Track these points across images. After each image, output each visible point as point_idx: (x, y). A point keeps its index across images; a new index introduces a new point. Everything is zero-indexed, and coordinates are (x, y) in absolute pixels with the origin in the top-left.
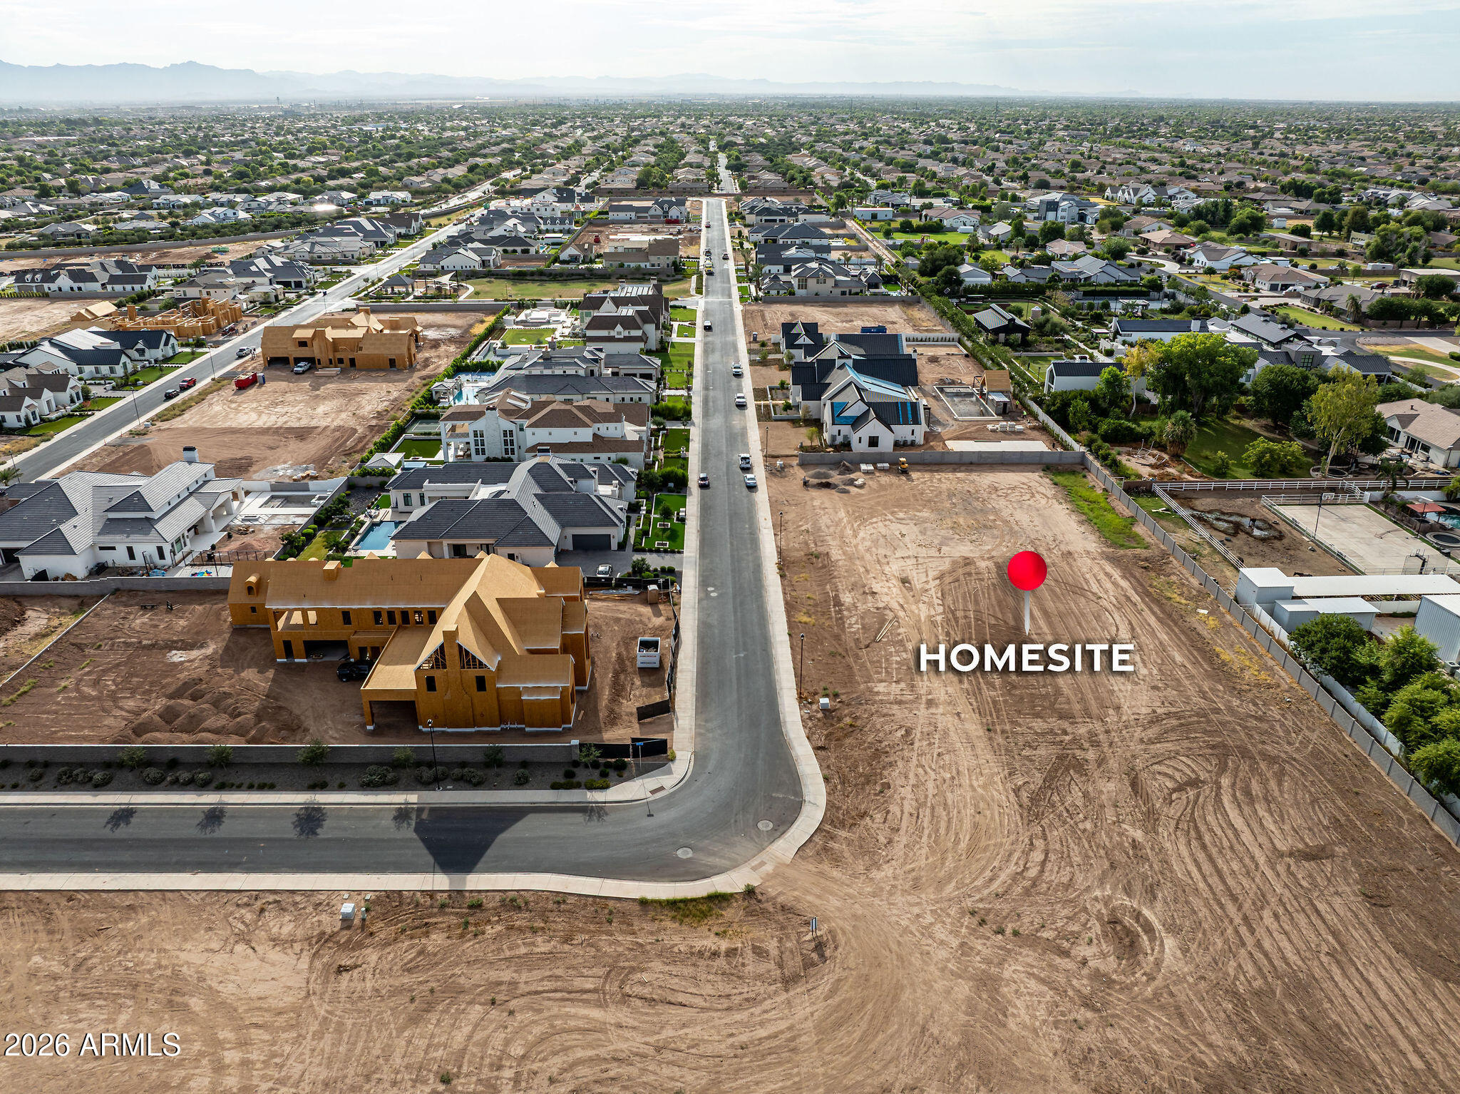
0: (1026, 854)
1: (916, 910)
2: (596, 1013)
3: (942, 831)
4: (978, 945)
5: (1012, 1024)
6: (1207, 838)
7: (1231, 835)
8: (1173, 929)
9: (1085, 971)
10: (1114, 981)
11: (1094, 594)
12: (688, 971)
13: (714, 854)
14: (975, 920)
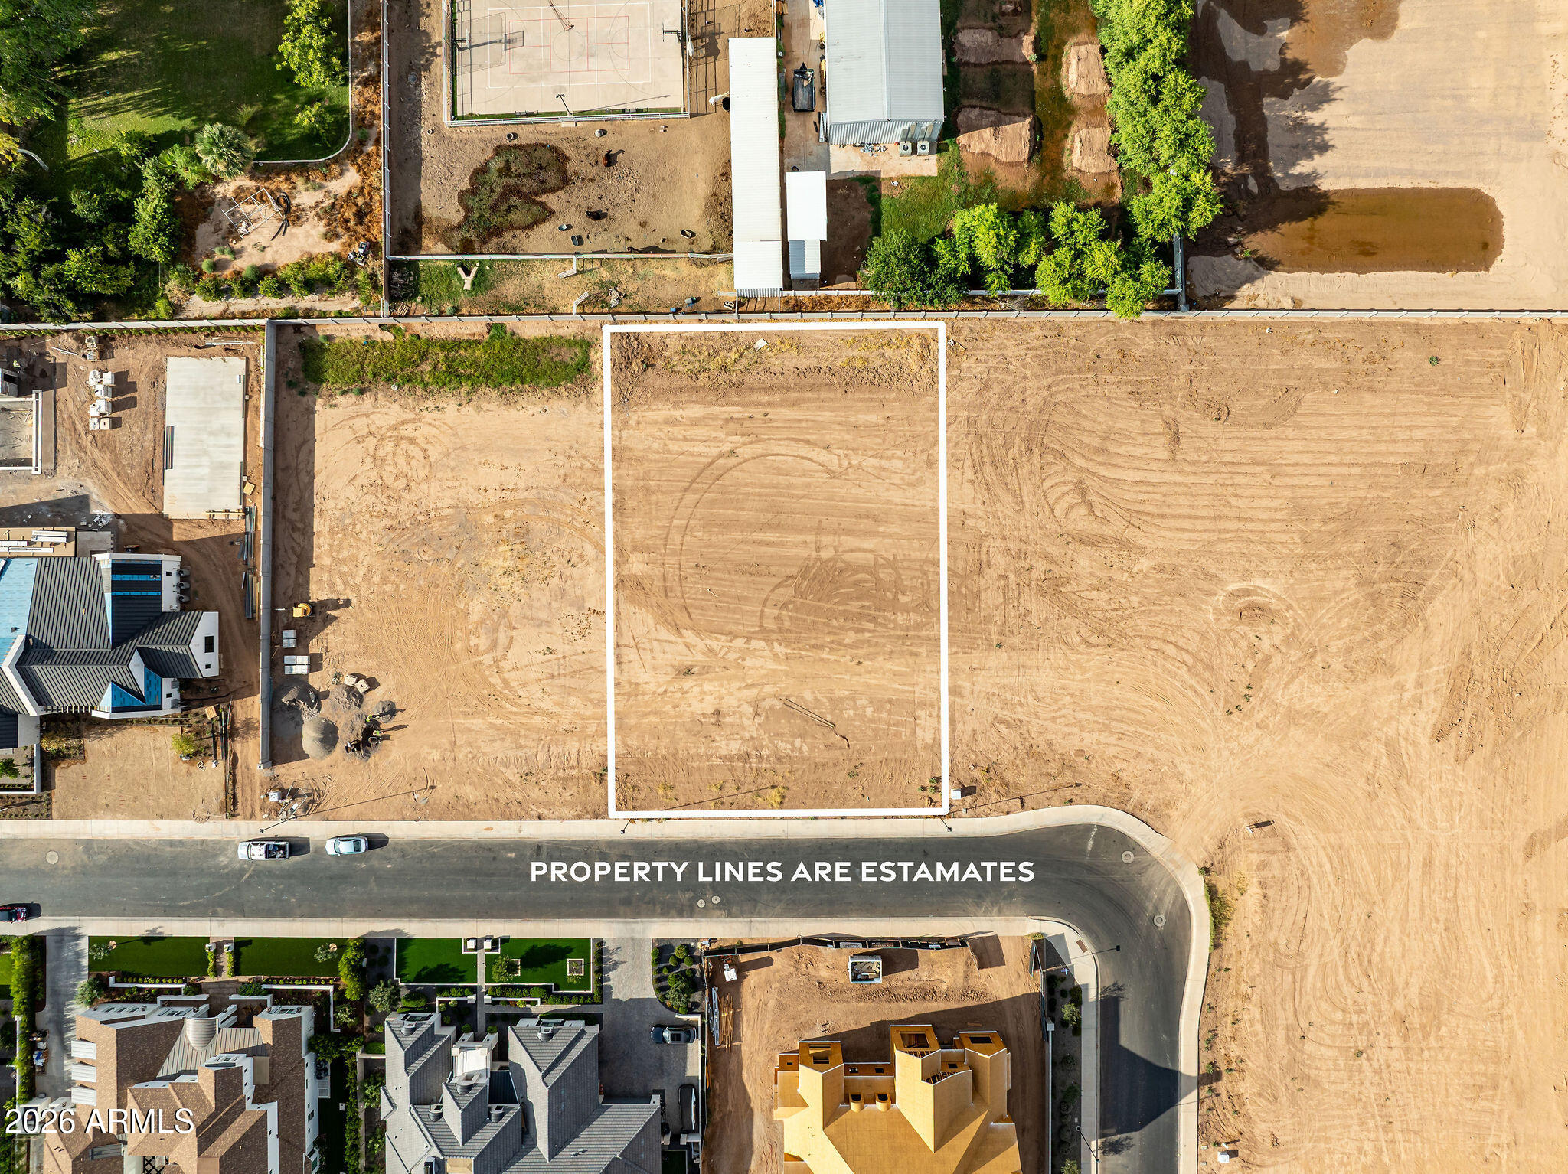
0: (1166, 657)
1: (1226, 753)
2: (1312, 971)
3: (1140, 718)
4: (1259, 717)
5: (1326, 710)
6: (1151, 509)
7: (1150, 489)
8: (1246, 575)
9: (1283, 649)
10: (1293, 633)
11: (721, 455)
12: (1278, 914)
13: (1161, 900)
14: (1236, 712)
